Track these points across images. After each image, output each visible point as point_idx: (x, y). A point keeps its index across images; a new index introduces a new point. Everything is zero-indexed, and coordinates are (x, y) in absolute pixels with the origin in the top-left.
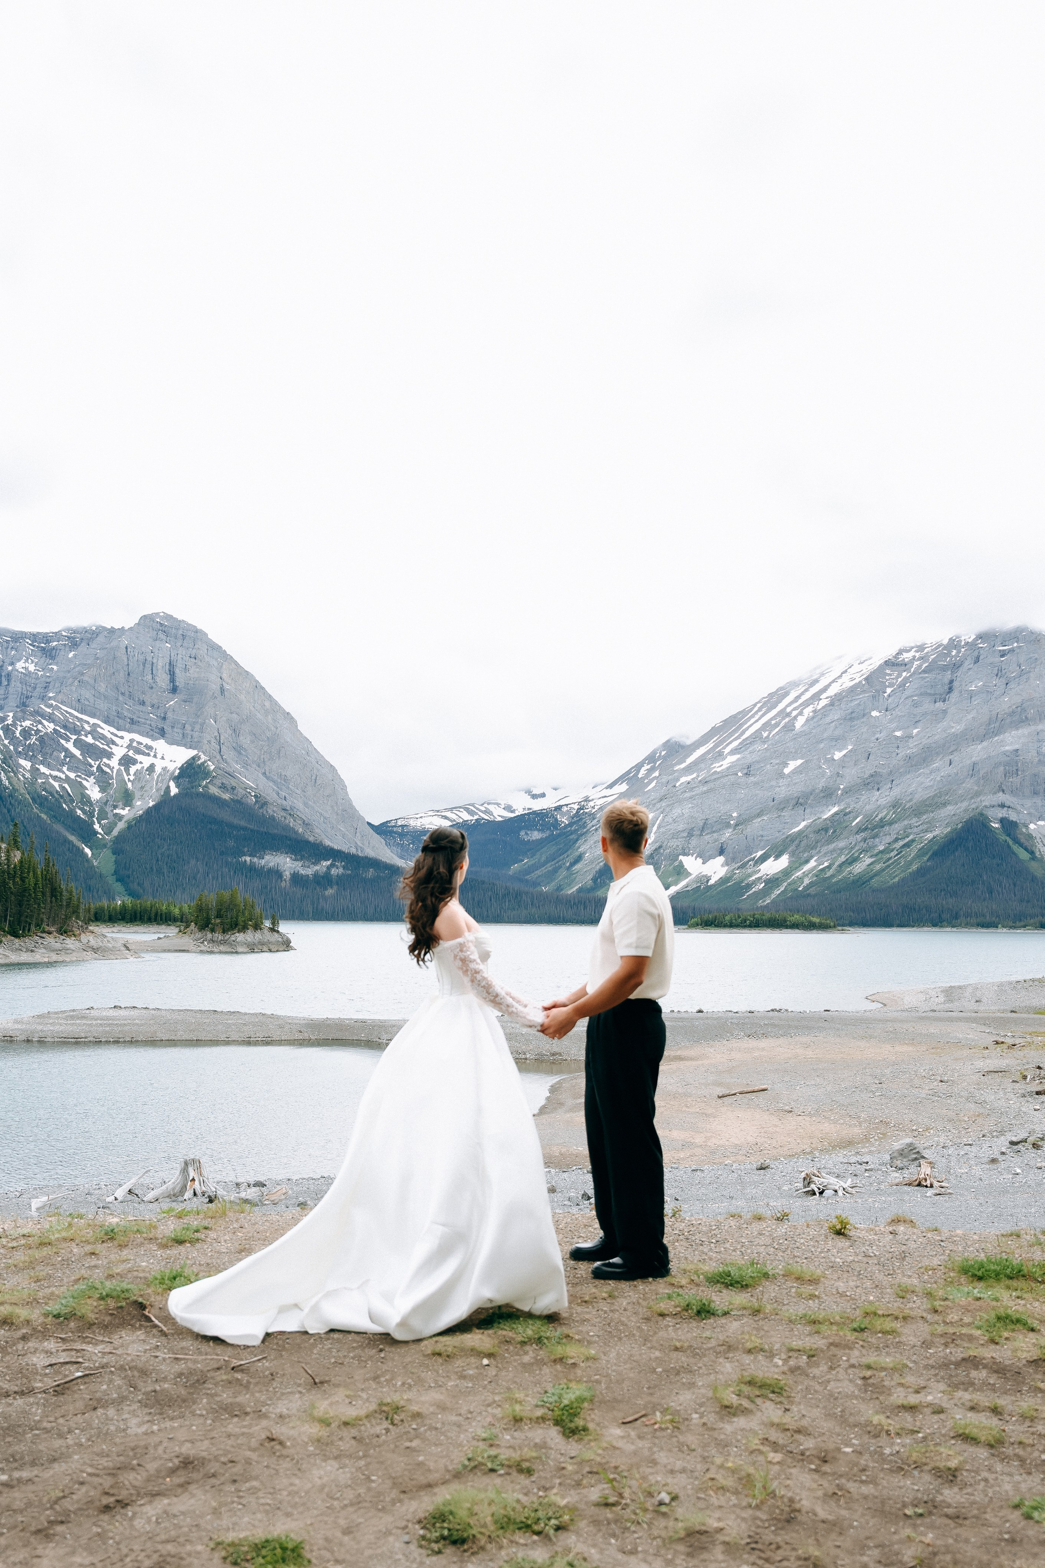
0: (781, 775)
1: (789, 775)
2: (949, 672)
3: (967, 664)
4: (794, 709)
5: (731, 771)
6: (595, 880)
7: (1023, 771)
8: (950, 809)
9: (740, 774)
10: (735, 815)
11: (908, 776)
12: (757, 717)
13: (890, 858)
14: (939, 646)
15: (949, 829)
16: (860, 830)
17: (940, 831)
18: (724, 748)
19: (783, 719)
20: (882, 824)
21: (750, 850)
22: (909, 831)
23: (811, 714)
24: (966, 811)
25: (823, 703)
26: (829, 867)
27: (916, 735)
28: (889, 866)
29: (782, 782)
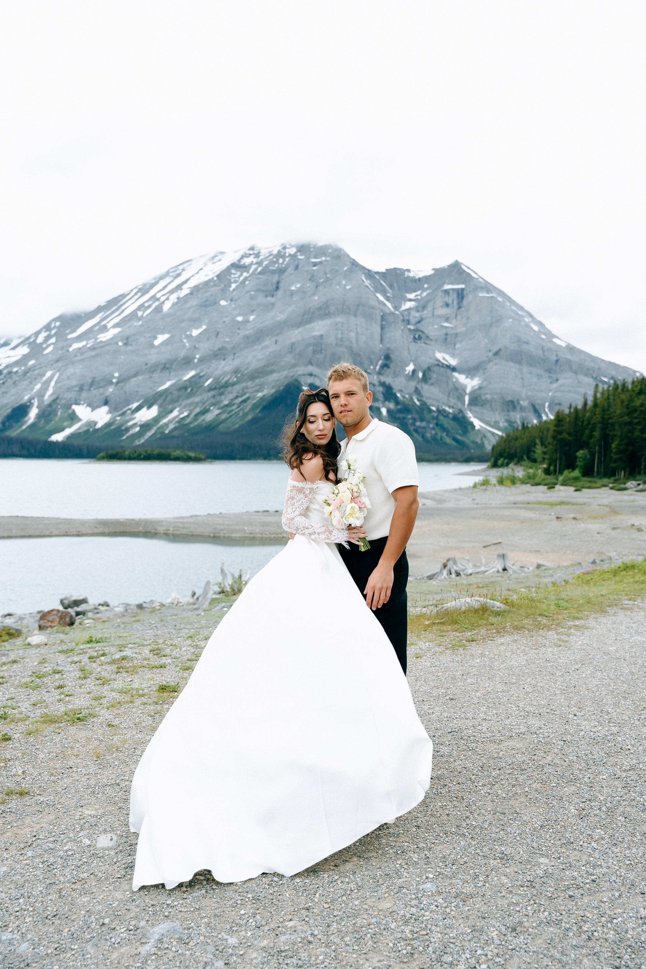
0: (153, 346)
1: (158, 346)
2: (277, 276)
3: (290, 270)
4: (163, 295)
5: (113, 341)
6: (3, 423)
7: (326, 350)
8: (275, 376)
9: (120, 344)
10: (116, 375)
11: (246, 351)
12: (133, 300)
13: (232, 411)
14: (270, 255)
15: (273, 391)
16: (210, 389)
17: (267, 392)
18: (108, 322)
19: (154, 302)
20: (227, 385)
21: (128, 402)
22: (246, 391)
23: (176, 300)
24: (286, 377)
25: (185, 291)
26: (188, 416)
27: (253, 320)
28: (231, 416)
29: (153, 351)
